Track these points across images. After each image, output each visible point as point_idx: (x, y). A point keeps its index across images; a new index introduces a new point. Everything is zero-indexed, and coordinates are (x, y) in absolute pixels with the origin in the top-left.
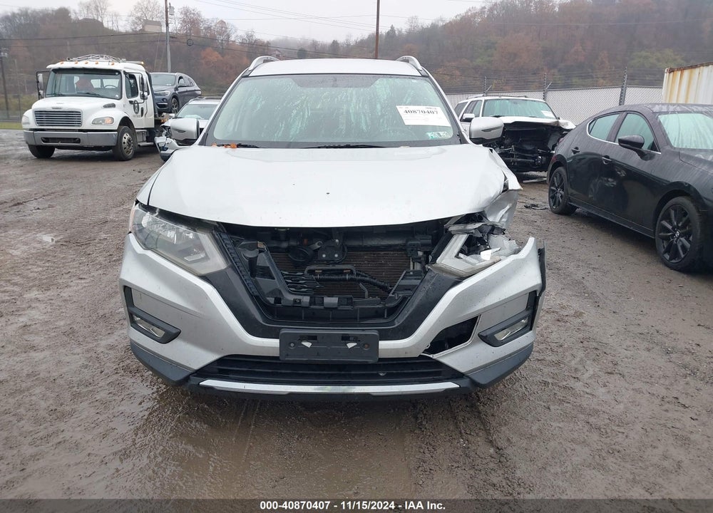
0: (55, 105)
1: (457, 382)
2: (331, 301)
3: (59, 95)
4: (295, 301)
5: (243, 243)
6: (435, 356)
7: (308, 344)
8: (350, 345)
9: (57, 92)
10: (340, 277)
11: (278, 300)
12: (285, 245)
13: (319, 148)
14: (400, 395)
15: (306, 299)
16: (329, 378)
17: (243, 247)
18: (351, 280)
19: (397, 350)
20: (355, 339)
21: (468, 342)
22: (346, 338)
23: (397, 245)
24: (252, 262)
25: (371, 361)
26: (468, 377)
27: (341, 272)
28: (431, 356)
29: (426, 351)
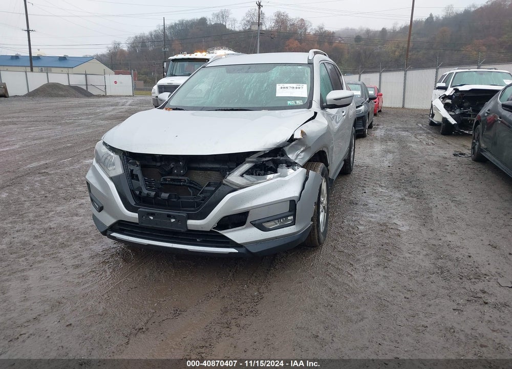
0: (170, 82)
1: (238, 249)
2: (165, 195)
3: (175, 76)
4: (148, 194)
5: (130, 161)
6: (221, 232)
7: (152, 218)
8: (173, 220)
9: (174, 74)
10: (179, 183)
11: (141, 192)
12: (159, 164)
13: (216, 110)
14: (204, 253)
15: (153, 194)
16: (170, 239)
17: (130, 163)
18: (184, 185)
19: (197, 226)
20: (174, 217)
21: (244, 226)
22: (169, 216)
23: (217, 168)
24: (132, 171)
25: (182, 230)
26: (245, 247)
27: (180, 181)
28: (219, 232)
29: (214, 228)
